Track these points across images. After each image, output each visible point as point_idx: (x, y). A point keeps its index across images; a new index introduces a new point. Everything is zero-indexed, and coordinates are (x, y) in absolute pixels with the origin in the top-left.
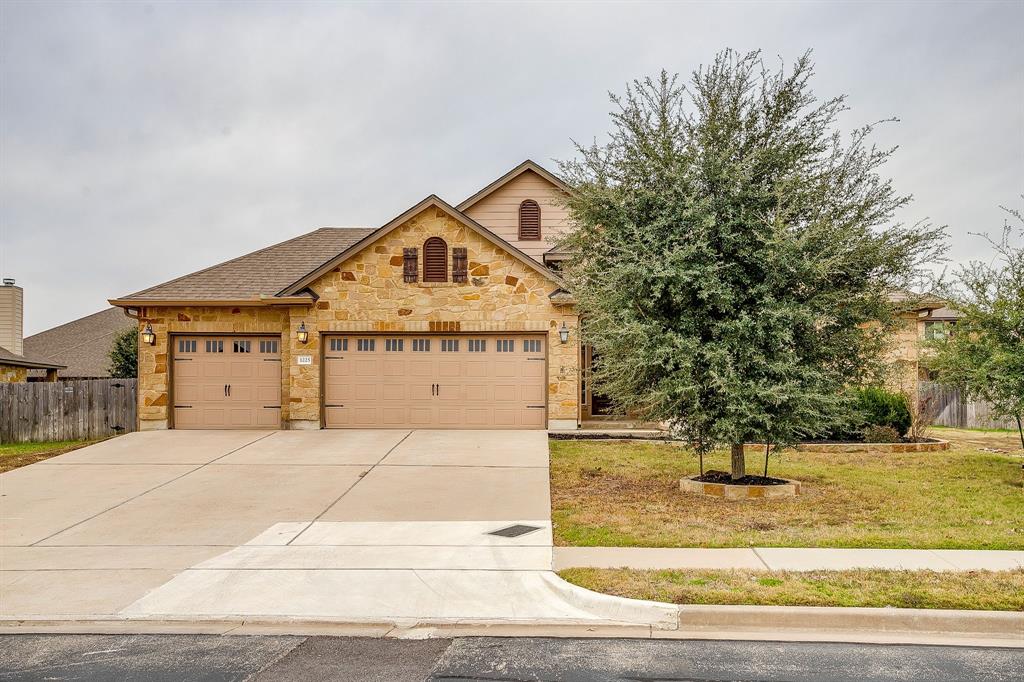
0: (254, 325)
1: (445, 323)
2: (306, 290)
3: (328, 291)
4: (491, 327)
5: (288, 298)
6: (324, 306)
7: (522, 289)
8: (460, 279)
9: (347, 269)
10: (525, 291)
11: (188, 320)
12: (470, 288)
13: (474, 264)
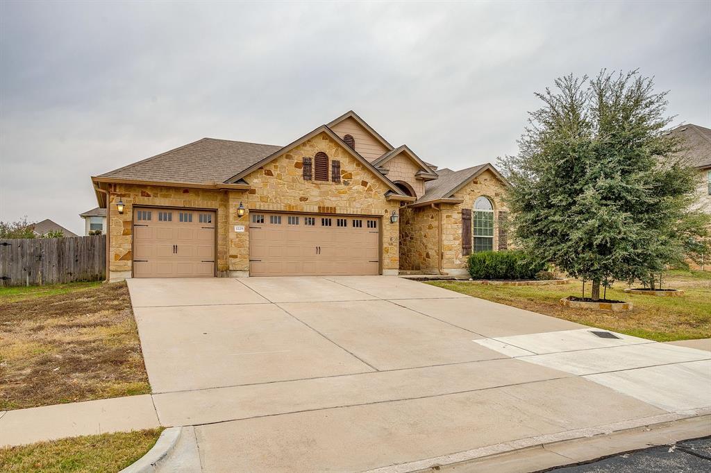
0: (199, 202)
1: (328, 208)
2: (242, 180)
3: (255, 182)
4: (353, 212)
5: (231, 185)
6: (253, 192)
7: (370, 189)
8: (336, 180)
9: (268, 168)
10: (372, 190)
11: (149, 196)
12: (342, 186)
13: (343, 172)
